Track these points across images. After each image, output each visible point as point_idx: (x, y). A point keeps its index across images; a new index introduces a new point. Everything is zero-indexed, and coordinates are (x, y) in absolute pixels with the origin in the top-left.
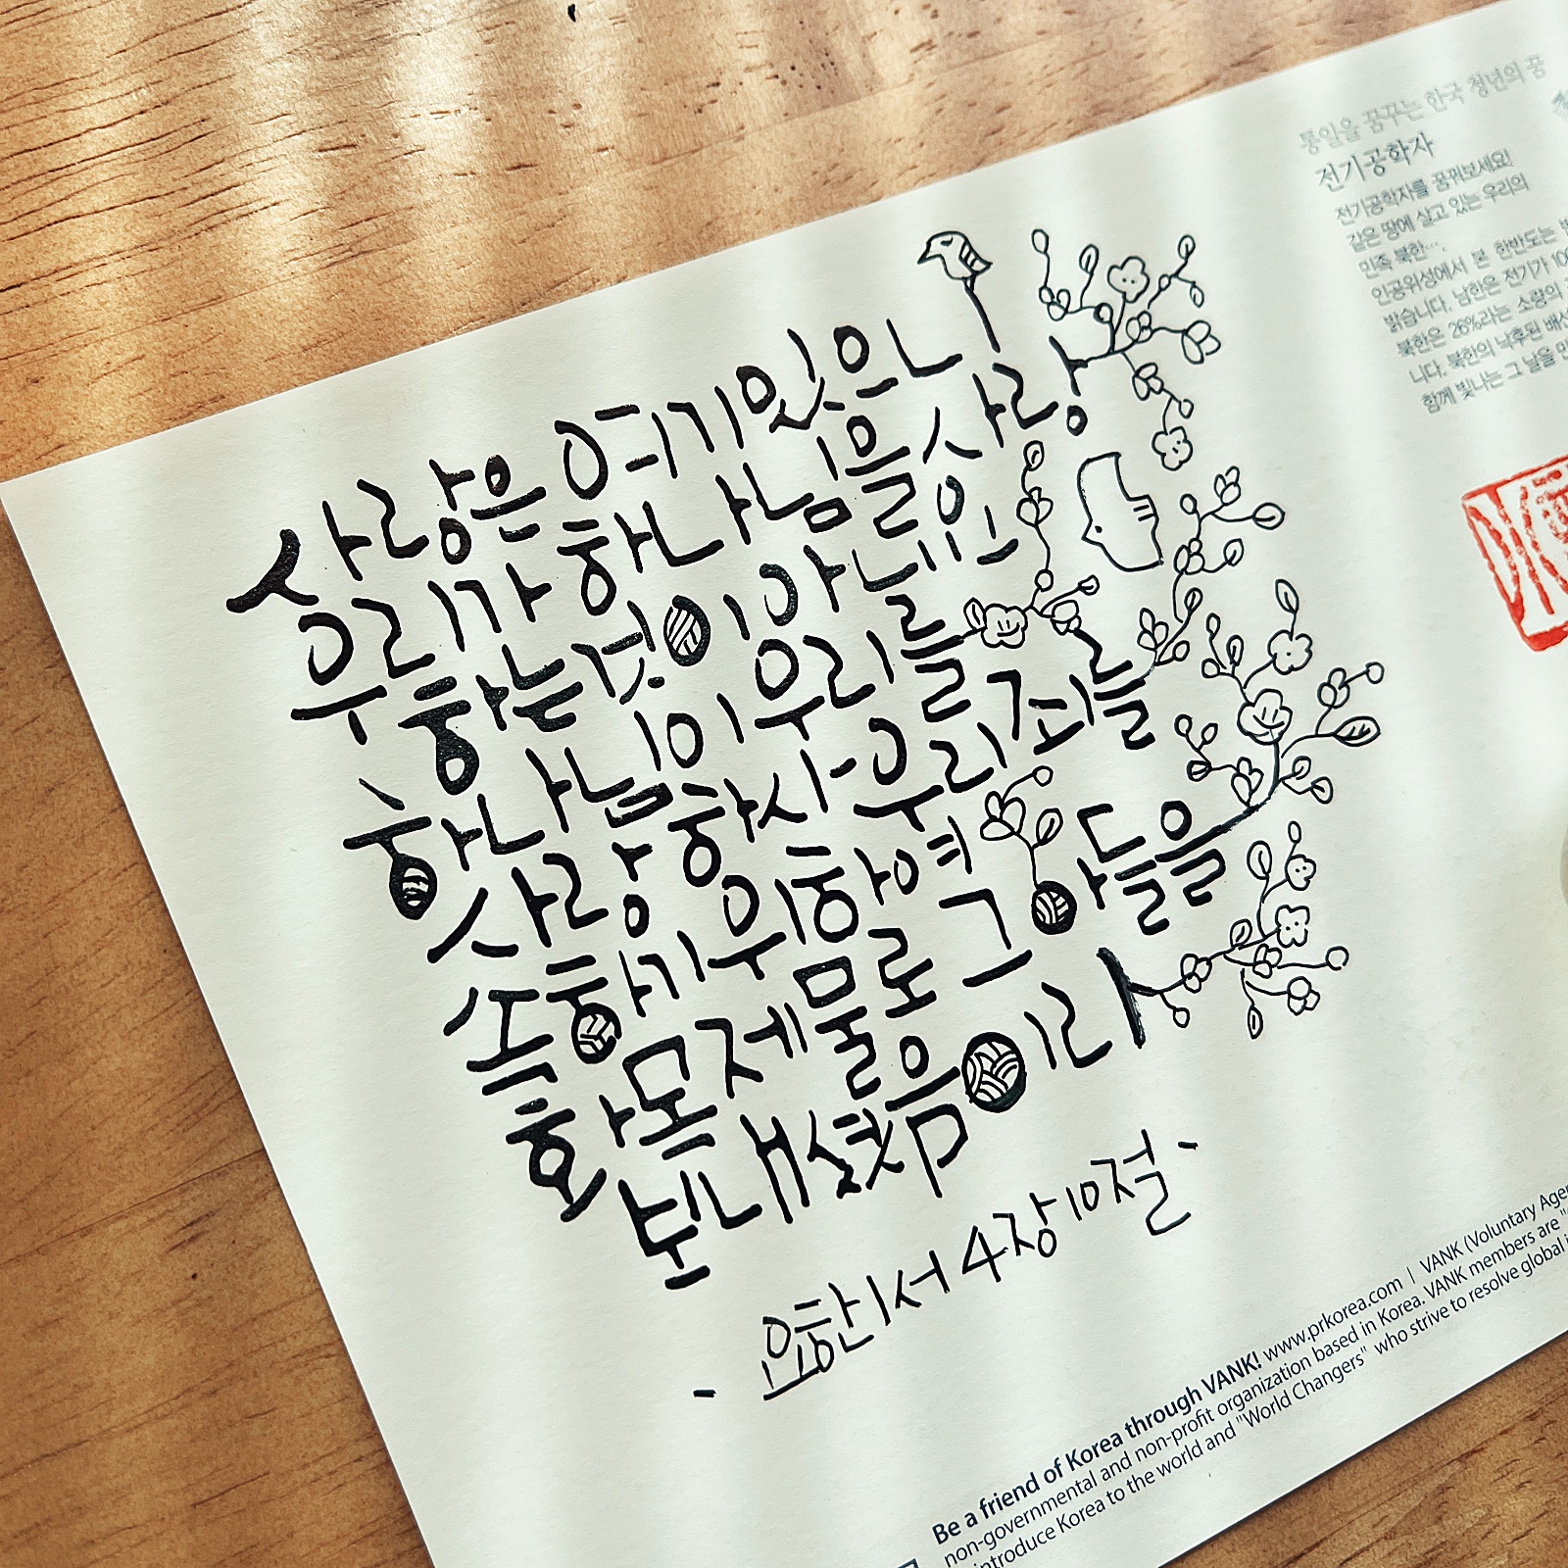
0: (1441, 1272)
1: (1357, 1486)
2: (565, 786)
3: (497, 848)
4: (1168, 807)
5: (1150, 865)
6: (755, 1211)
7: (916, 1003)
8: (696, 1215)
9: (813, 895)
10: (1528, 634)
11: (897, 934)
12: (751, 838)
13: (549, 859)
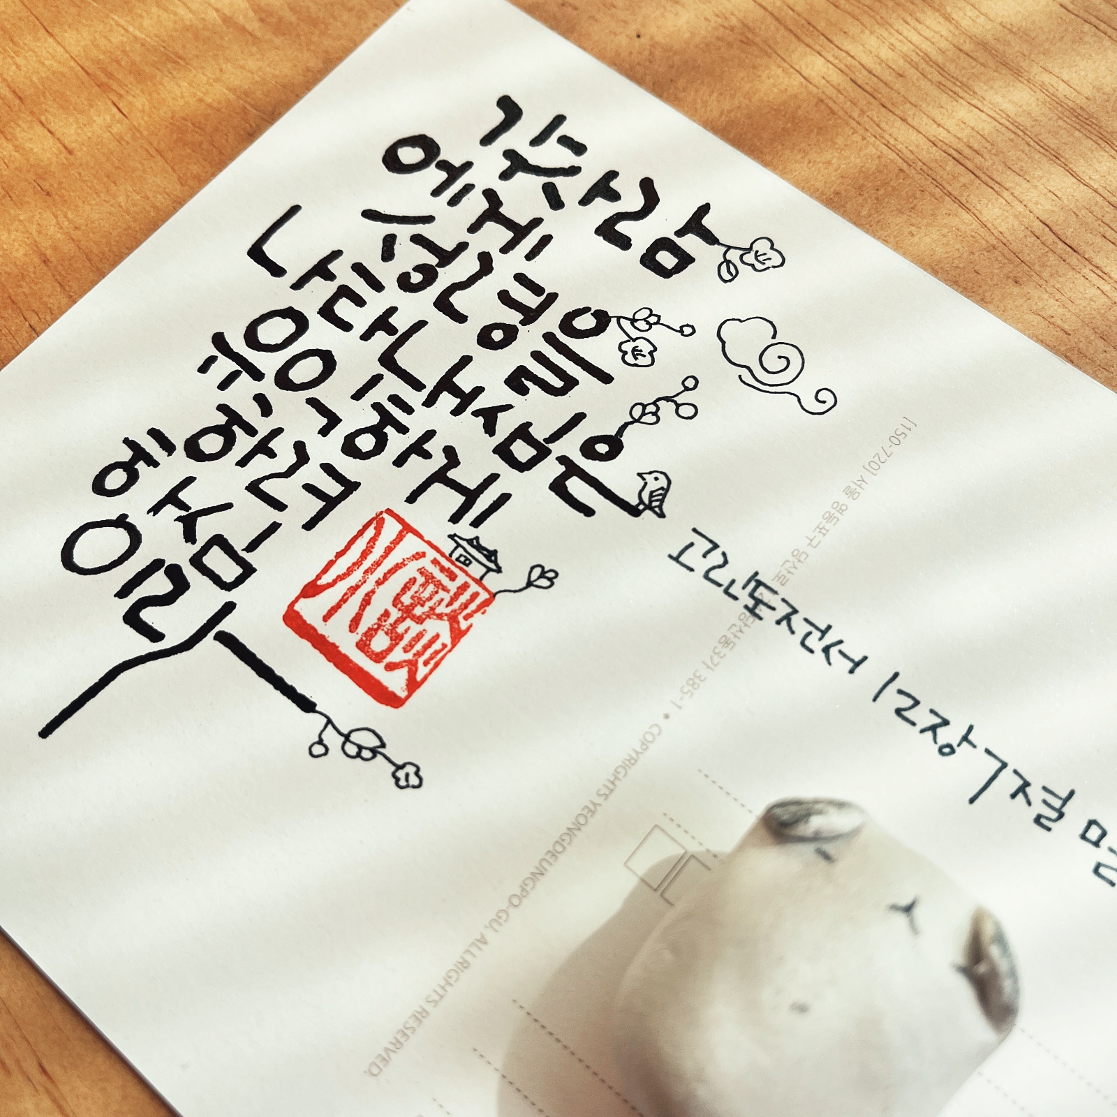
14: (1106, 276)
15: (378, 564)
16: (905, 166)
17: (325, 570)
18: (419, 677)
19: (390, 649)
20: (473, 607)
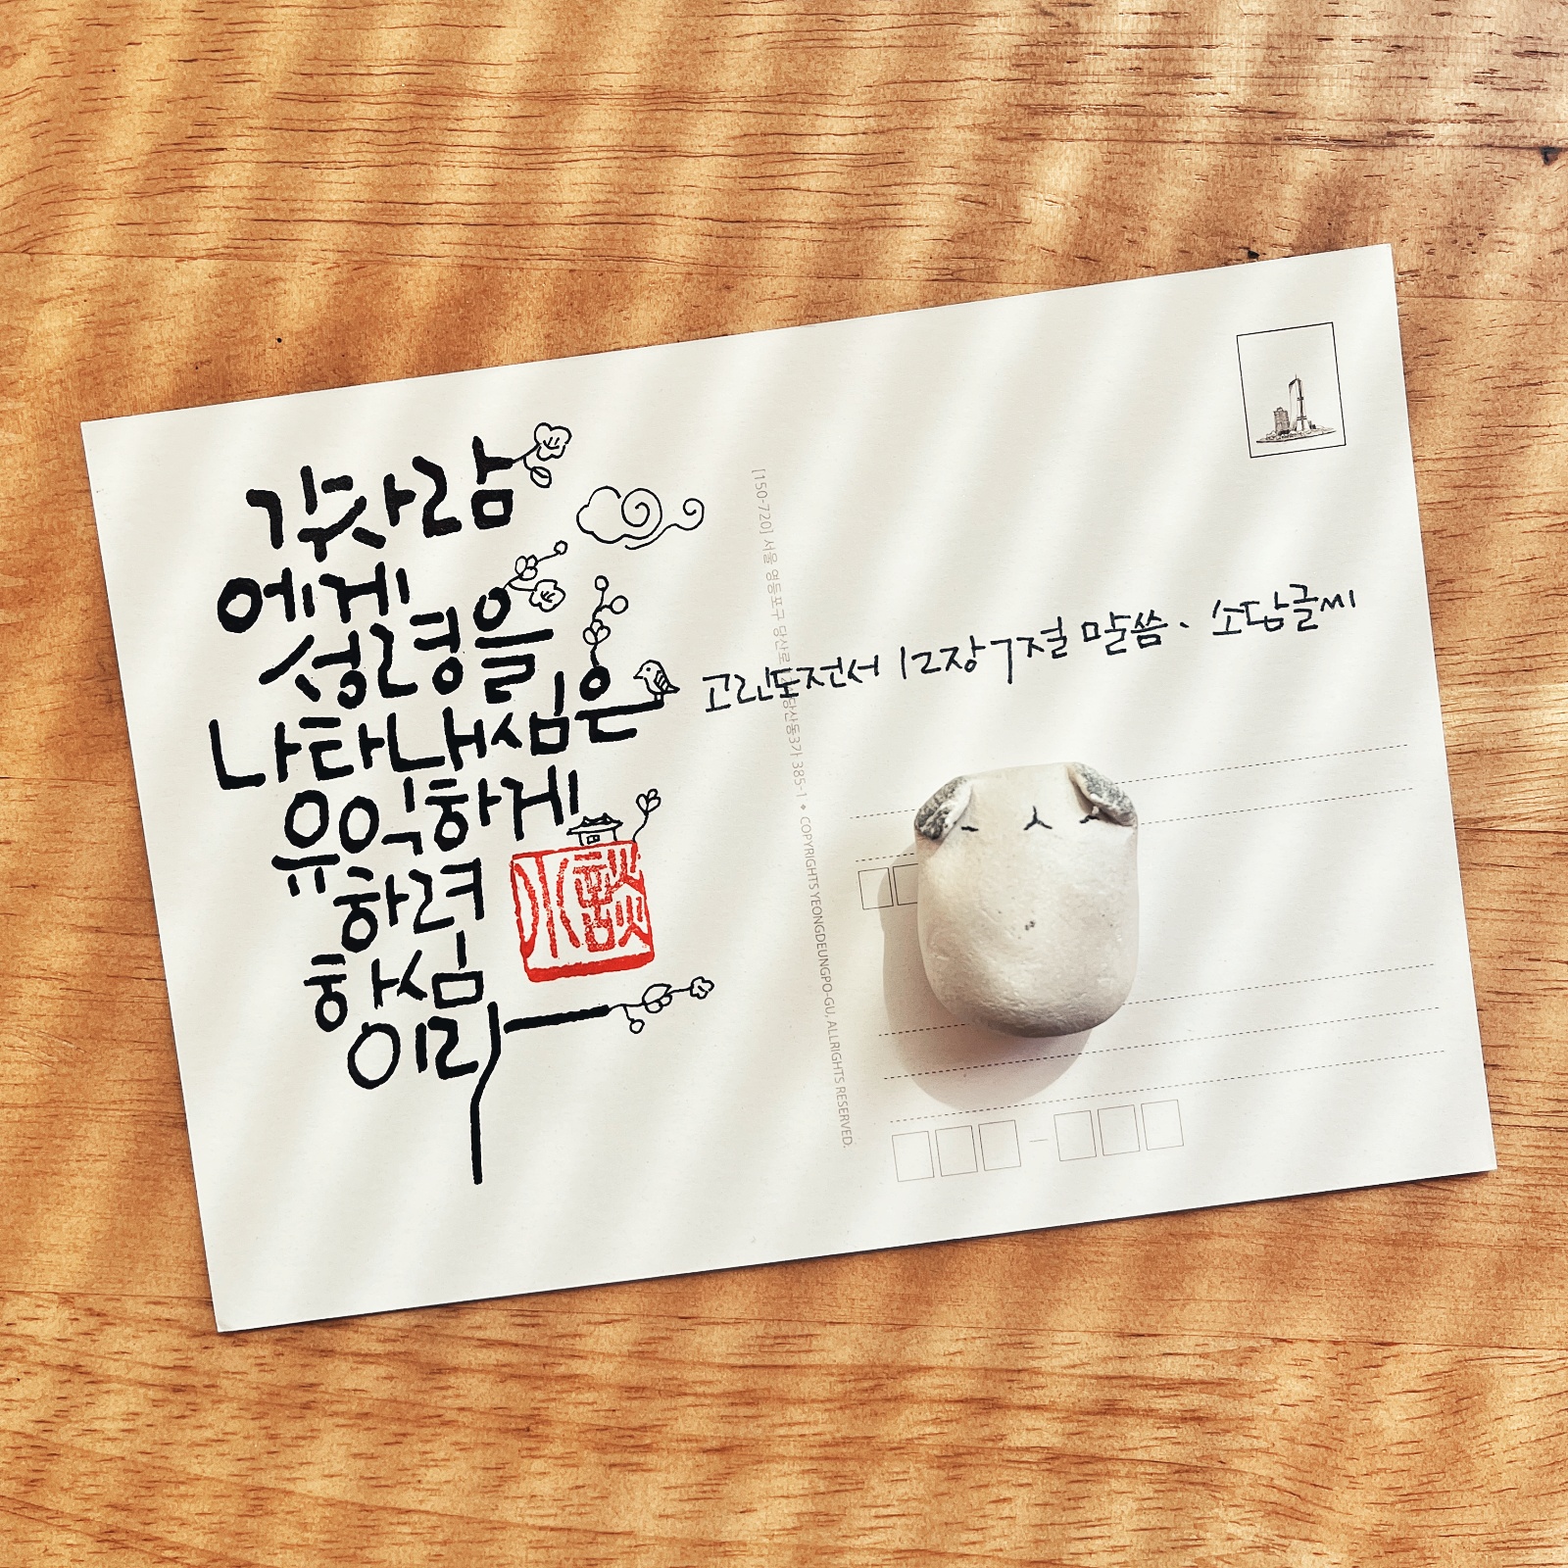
14: (780, 223)
15: (546, 894)
16: (570, 265)
17: (521, 930)
18: (645, 930)
19: (611, 933)
20: (629, 860)
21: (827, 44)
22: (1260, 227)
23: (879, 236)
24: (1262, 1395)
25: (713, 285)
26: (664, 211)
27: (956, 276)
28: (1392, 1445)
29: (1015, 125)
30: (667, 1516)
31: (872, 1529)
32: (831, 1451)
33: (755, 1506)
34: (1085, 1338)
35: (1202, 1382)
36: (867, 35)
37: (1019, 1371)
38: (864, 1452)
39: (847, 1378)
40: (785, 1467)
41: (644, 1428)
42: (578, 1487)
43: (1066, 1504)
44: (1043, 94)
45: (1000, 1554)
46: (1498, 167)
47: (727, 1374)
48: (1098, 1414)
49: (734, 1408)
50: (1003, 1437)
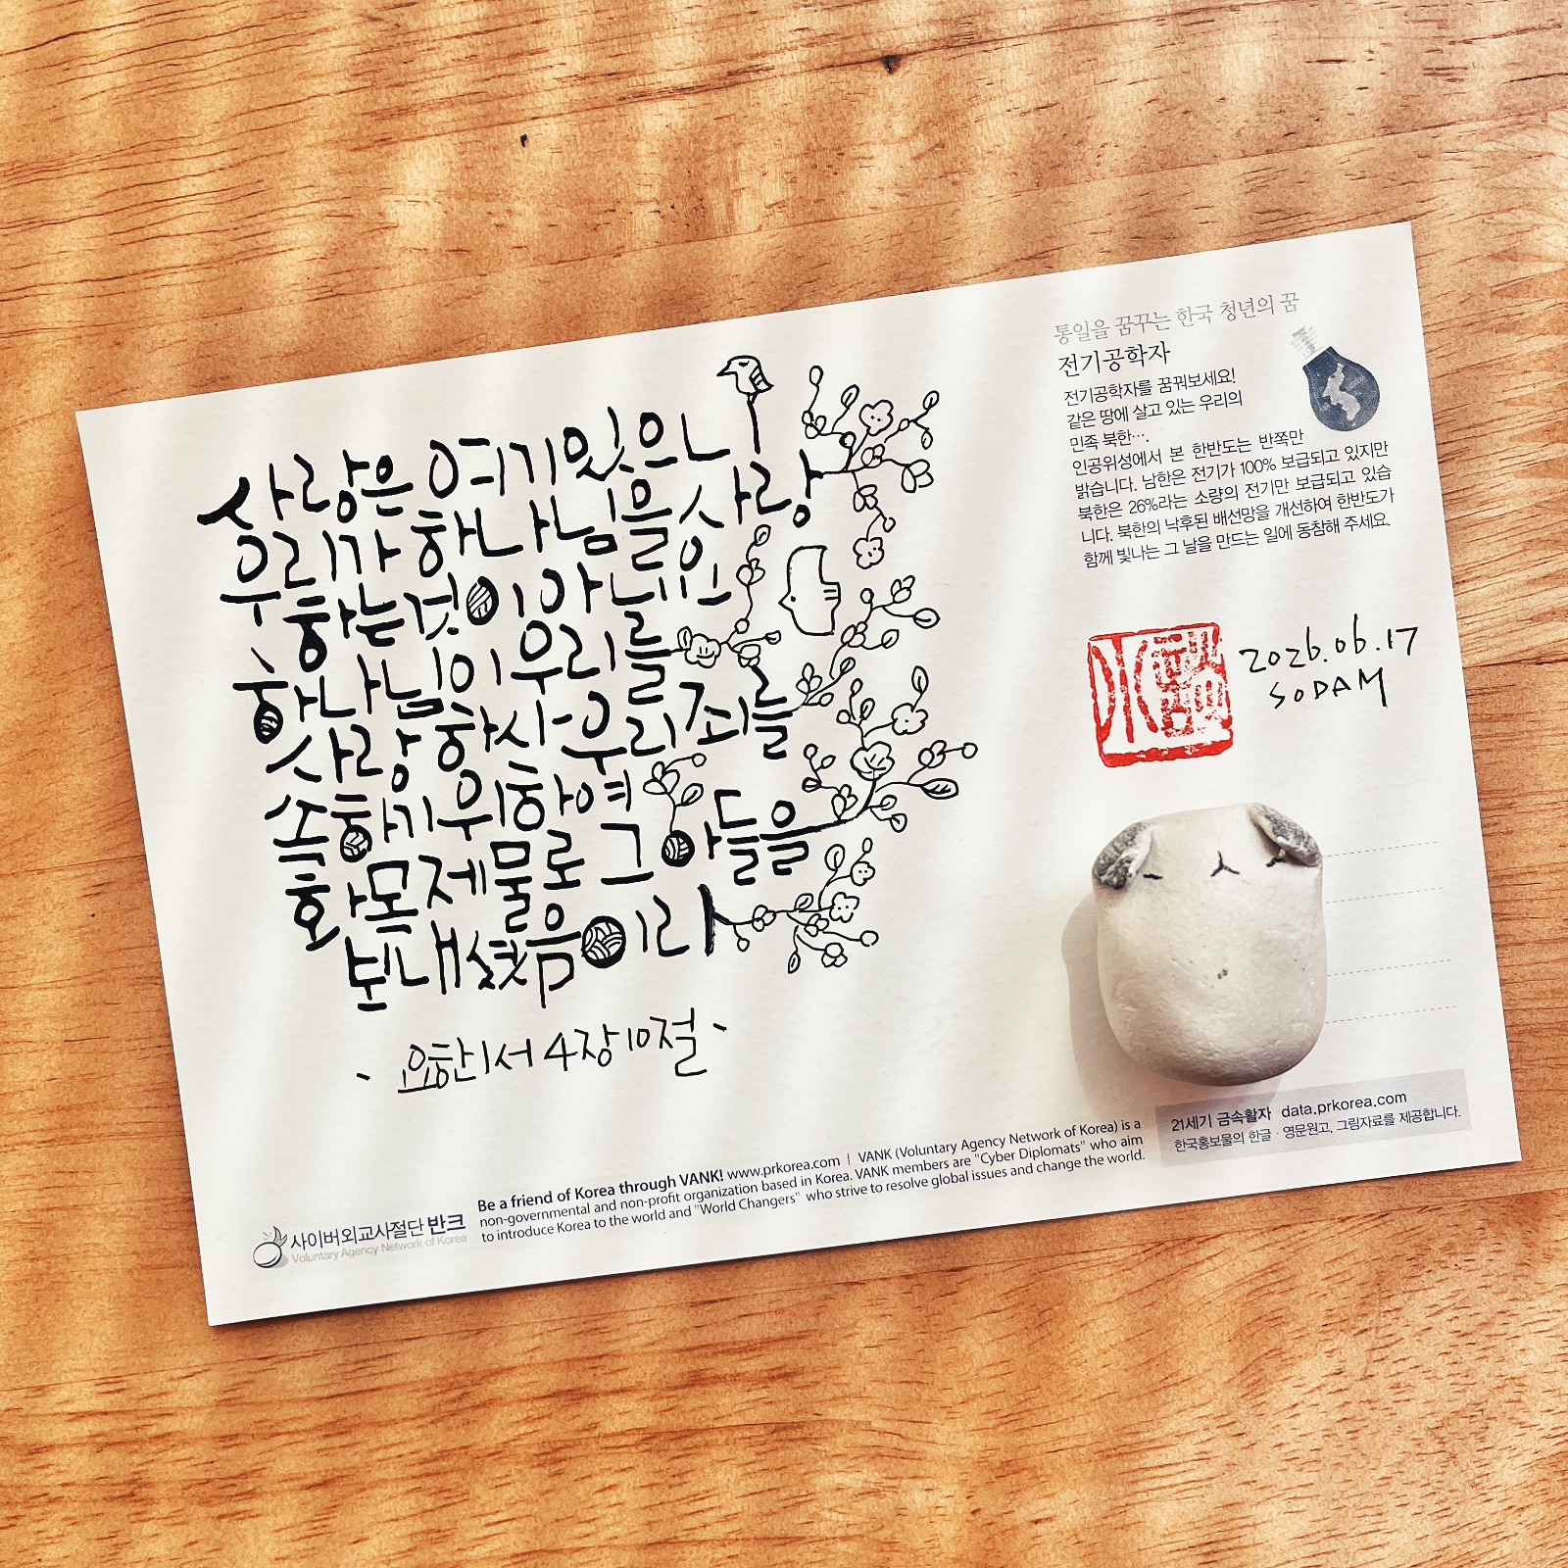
0: (870, 1164)
1: (767, 1274)
2: (377, 684)
3: (325, 713)
4: (780, 804)
5: (754, 839)
6: (425, 980)
7: (565, 884)
8: (387, 971)
9: (518, 797)
10: (1106, 752)
11: (567, 837)
12: (488, 749)
13: (355, 728)
14: (155, 273)
21: (170, 89)
22: (621, 188)
23: (253, 266)
24: (844, 1341)
25: (104, 344)
26: (43, 281)
27: (334, 293)
28: (982, 1368)
29: (365, 133)
30: (284, 1559)
31: (485, 1537)
32: (431, 1467)
33: (366, 1534)
34: (659, 1313)
35: (783, 1339)
36: (205, 74)
37: (600, 1357)
38: (464, 1462)
39: (433, 1391)
40: (388, 1491)
41: (244, 1475)
42: (191, 1544)
43: (673, 1481)
44: (387, 99)
45: (616, 1542)
46: (843, 86)
47: (315, 1407)
48: (683, 1387)
49: (329, 1440)
50: (595, 1425)
